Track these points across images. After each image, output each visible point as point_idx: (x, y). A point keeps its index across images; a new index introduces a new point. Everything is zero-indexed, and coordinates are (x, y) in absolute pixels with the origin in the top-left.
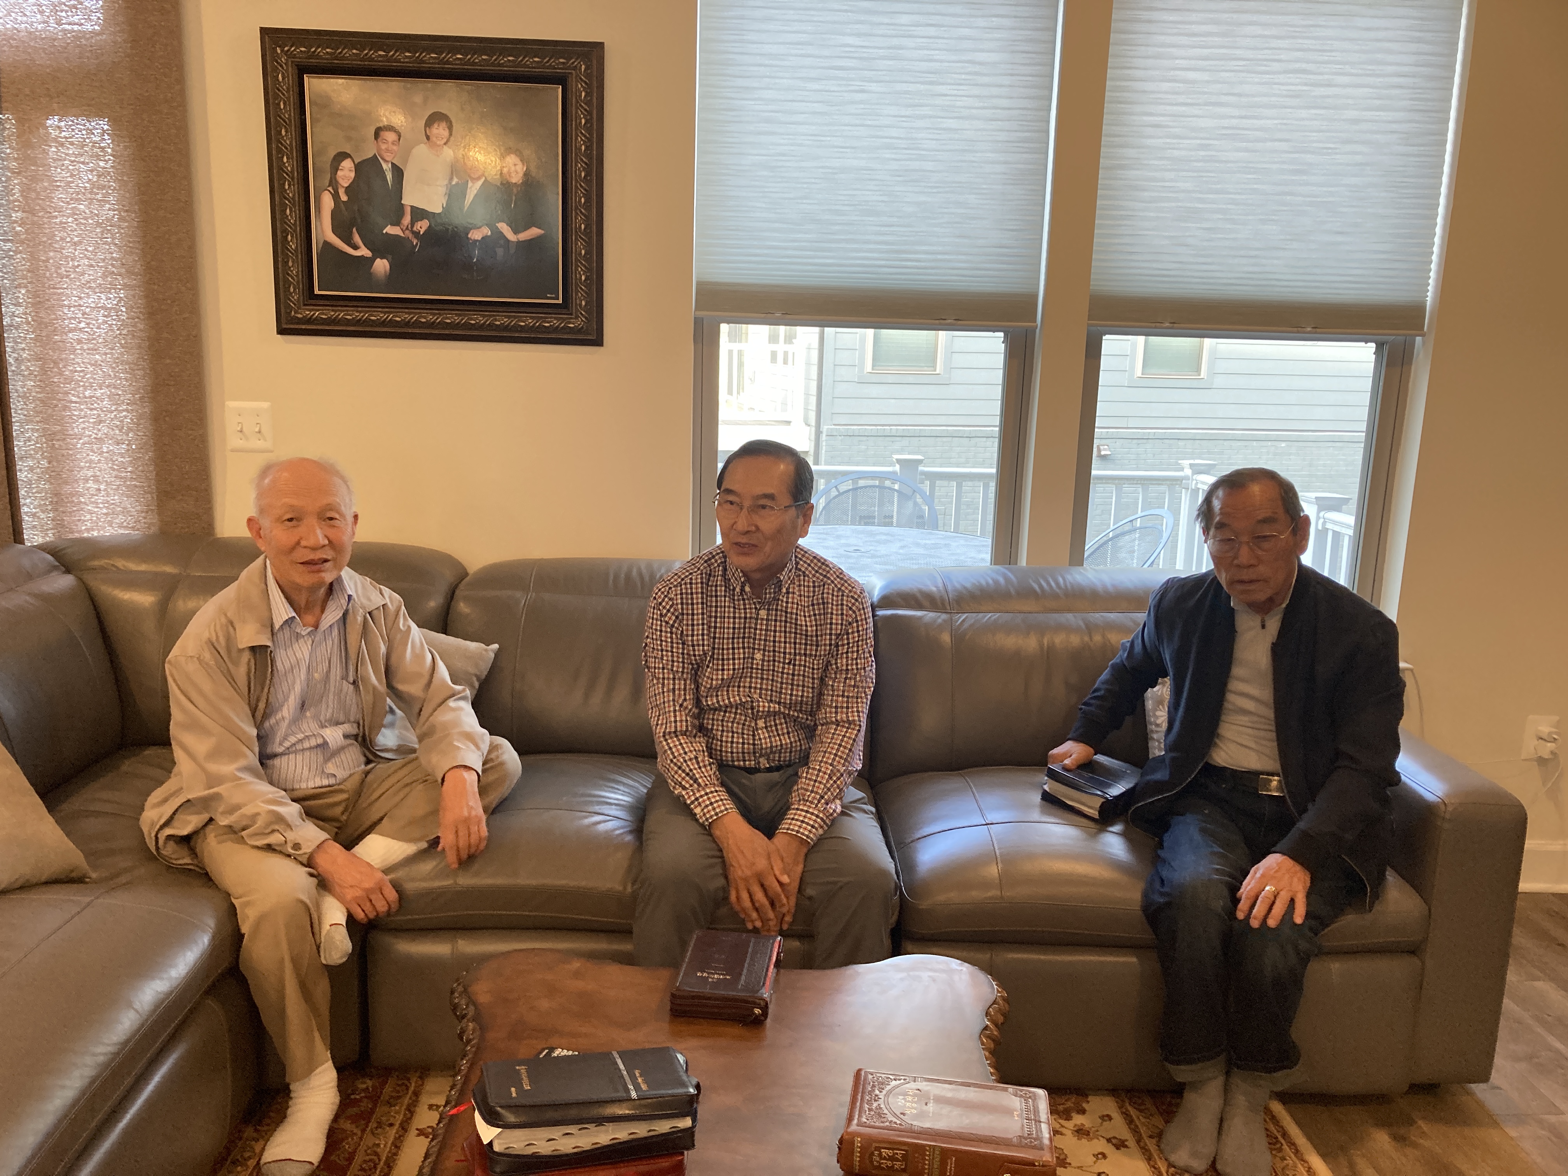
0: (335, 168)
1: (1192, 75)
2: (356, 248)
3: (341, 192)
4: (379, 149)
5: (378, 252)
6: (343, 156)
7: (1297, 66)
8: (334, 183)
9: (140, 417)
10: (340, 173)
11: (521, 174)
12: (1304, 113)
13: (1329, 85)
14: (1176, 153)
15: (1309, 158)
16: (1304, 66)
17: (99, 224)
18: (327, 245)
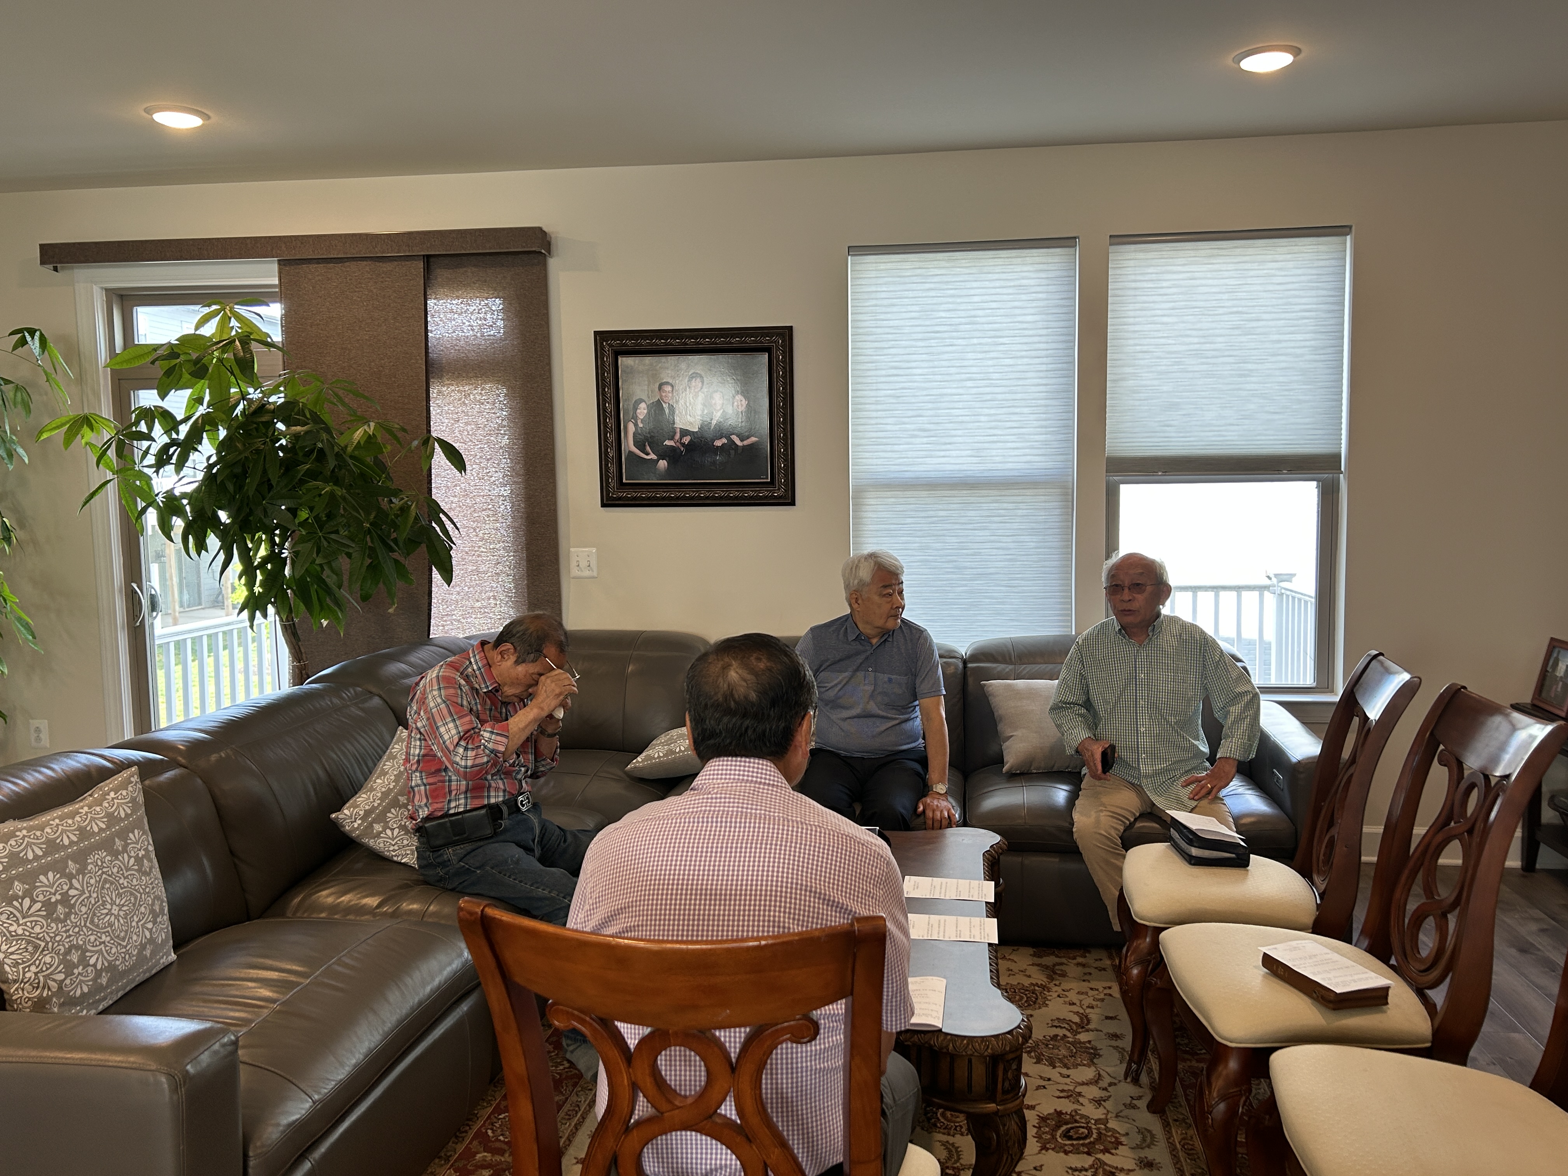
0: (635, 409)
1: (1165, 319)
2: (648, 454)
3: (639, 422)
4: (661, 396)
5: (661, 457)
6: (641, 401)
7: (1235, 309)
8: (635, 417)
9: (521, 559)
10: (638, 411)
11: (745, 406)
12: (1243, 339)
13: (1258, 320)
14: (1159, 368)
15: (1250, 366)
16: (1240, 309)
17: (501, 448)
18: (630, 452)
